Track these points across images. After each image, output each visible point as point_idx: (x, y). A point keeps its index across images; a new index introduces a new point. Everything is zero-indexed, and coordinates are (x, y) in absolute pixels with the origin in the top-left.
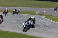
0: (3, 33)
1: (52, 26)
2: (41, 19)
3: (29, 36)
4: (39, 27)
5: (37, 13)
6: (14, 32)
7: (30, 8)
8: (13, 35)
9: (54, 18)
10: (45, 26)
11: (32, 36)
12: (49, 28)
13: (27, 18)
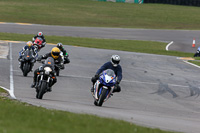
0: (50, 116)
2: (181, 68)
3: (138, 128)
4: (175, 96)
5: (167, 48)
6: (87, 116)
8: (85, 126)
10: (194, 92)
11: (148, 129)
13: (133, 64)
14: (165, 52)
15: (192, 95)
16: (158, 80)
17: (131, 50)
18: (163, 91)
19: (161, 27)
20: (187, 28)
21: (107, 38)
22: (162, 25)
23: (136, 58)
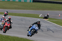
1: (56, 30)
4: (42, 31)
5: (40, 16)
6: (15, 37)
8: (14, 40)
9: (58, 22)
10: (49, 30)
12: (53, 32)
13: (29, 21)
14: (39, 17)
15: (48, 31)
17: (29, 17)
19: (38, 10)
20: (46, 10)
21: (21, 13)
22: (38, 9)
23: (30, 19)
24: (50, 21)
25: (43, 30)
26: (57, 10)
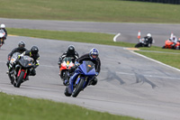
0: (10, 101)
1: (161, 79)
2: (128, 58)
3: (90, 111)
4: (122, 83)
5: (115, 40)
6: (43, 100)
7: (93, 22)
8: (41, 109)
9: (167, 56)
10: (140, 79)
11: (99, 113)
12: (153, 86)
14: (113, 43)
15: (138, 82)
16: (107, 68)
17: (82, 41)
18: (112, 79)
21: (60, 30)
22: (110, 19)
24: (144, 54)
25: (124, 80)
26: (163, 22)
